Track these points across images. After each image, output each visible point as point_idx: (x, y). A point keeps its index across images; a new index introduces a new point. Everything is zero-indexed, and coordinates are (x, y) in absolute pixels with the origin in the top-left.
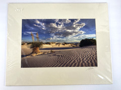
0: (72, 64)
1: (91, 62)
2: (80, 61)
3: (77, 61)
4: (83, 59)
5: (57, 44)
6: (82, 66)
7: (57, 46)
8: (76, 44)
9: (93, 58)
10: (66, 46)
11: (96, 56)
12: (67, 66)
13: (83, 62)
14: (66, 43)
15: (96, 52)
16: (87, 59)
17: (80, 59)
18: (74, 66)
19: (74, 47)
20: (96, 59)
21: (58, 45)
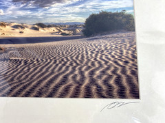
0: (57, 87)
1: (118, 81)
2: (83, 78)
3: (74, 78)
4: (92, 73)
5: (16, 27)
6: (88, 95)
7: (16, 34)
8: (73, 27)
9: (124, 71)
10: (43, 33)
11: (135, 65)
12: (39, 95)
13: (93, 81)
14: (42, 26)
15: (134, 51)
16: (103, 72)
17: (82, 73)
18: (62, 96)
19: (65, 37)
20: (135, 73)
21: (18, 30)
